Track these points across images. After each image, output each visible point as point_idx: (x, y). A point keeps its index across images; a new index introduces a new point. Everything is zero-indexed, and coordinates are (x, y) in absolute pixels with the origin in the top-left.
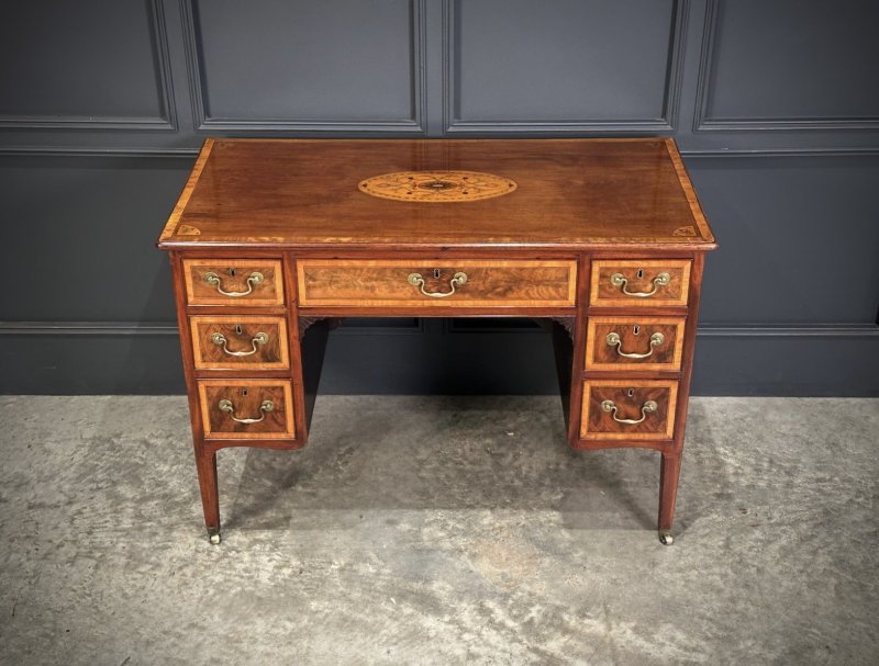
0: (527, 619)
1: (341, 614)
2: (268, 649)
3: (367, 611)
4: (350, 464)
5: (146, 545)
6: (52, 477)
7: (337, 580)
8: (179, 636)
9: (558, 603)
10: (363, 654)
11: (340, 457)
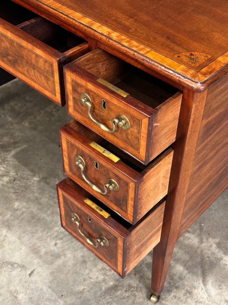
1: (32, 213)
3: (49, 212)
4: (60, 111)
7: (35, 189)
10: (39, 244)
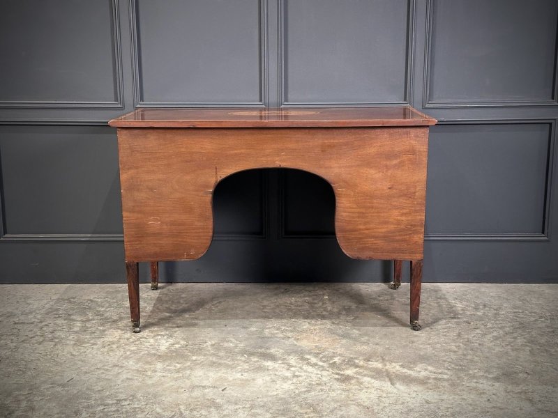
0: (331, 362)
1: (212, 361)
2: (164, 374)
3: (229, 360)
4: (219, 307)
5: (88, 337)
6: (31, 313)
7: (210, 349)
8: (107, 370)
9: (352, 356)
10: (226, 376)
11: (213, 305)
